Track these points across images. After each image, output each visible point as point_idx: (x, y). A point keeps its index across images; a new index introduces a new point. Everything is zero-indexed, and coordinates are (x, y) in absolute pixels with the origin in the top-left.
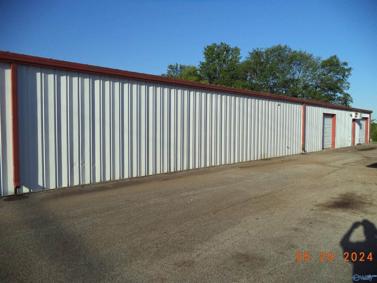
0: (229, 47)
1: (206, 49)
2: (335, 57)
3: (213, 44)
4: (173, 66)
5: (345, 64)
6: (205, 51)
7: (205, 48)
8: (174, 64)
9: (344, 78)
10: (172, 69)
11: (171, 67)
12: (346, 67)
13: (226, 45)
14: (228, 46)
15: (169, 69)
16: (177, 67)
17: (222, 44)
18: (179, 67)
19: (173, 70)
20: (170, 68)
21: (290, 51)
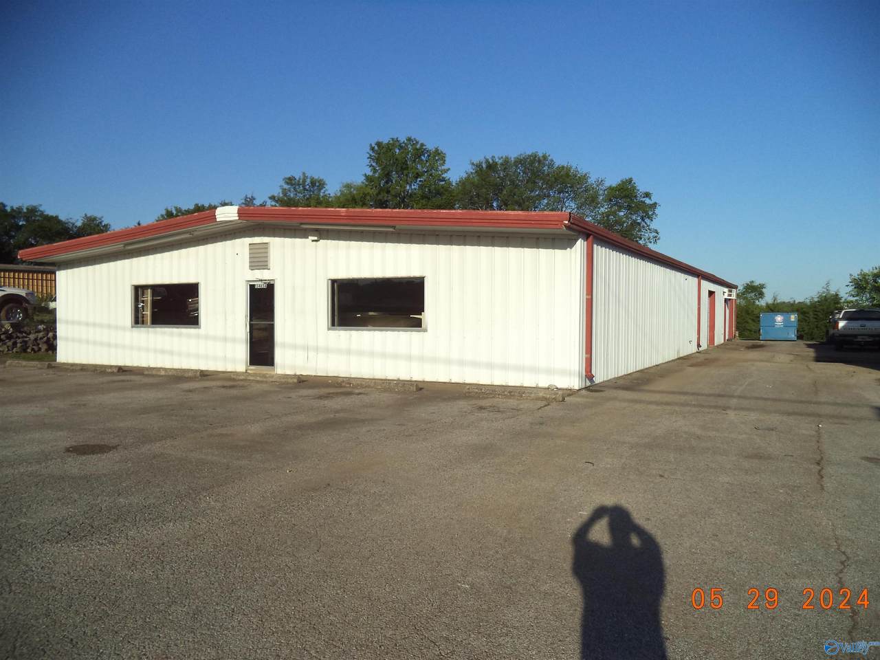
0: (424, 147)
1: (372, 149)
2: (630, 181)
3: (393, 139)
4: (297, 179)
5: (647, 195)
6: (371, 153)
7: (371, 145)
8: (298, 176)
9: (643, 220)
10: (292, 185)
11: (290, 181)
12: (648, 201)
13: (417, 142)
14: (422, 145)
15: (286, 187)
16: (304, 181)
17: (409, 139)
18: (308, 181)
19: (295, 189)
20: (288, 183)
21: (551, 165)
